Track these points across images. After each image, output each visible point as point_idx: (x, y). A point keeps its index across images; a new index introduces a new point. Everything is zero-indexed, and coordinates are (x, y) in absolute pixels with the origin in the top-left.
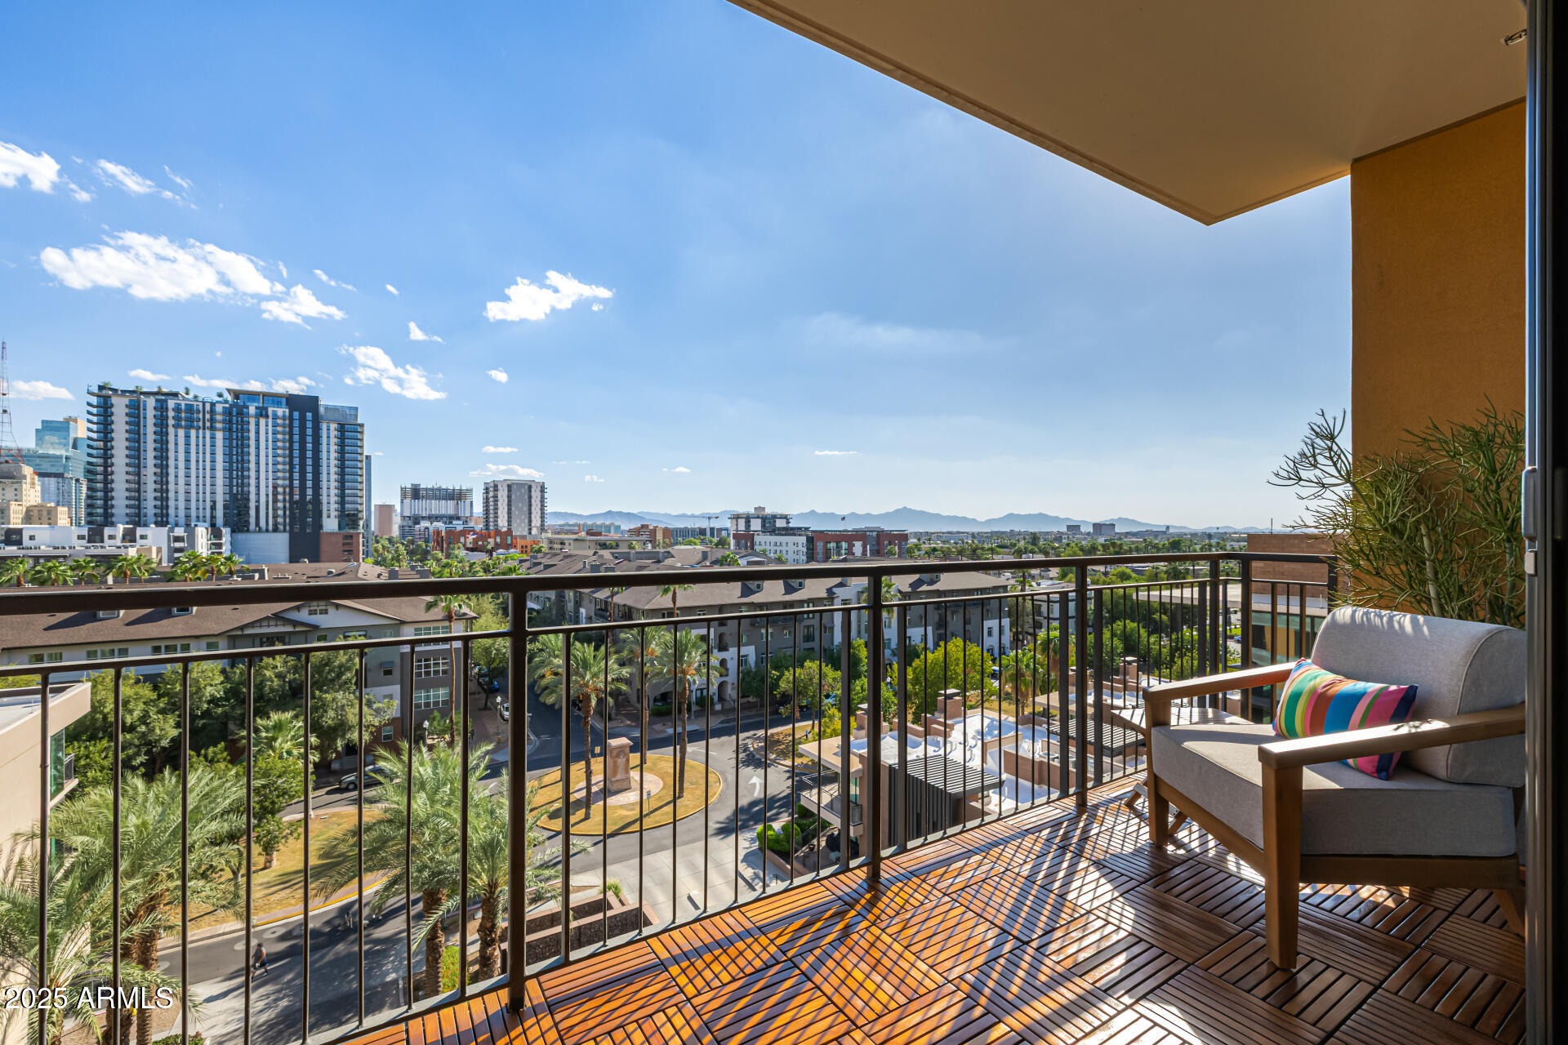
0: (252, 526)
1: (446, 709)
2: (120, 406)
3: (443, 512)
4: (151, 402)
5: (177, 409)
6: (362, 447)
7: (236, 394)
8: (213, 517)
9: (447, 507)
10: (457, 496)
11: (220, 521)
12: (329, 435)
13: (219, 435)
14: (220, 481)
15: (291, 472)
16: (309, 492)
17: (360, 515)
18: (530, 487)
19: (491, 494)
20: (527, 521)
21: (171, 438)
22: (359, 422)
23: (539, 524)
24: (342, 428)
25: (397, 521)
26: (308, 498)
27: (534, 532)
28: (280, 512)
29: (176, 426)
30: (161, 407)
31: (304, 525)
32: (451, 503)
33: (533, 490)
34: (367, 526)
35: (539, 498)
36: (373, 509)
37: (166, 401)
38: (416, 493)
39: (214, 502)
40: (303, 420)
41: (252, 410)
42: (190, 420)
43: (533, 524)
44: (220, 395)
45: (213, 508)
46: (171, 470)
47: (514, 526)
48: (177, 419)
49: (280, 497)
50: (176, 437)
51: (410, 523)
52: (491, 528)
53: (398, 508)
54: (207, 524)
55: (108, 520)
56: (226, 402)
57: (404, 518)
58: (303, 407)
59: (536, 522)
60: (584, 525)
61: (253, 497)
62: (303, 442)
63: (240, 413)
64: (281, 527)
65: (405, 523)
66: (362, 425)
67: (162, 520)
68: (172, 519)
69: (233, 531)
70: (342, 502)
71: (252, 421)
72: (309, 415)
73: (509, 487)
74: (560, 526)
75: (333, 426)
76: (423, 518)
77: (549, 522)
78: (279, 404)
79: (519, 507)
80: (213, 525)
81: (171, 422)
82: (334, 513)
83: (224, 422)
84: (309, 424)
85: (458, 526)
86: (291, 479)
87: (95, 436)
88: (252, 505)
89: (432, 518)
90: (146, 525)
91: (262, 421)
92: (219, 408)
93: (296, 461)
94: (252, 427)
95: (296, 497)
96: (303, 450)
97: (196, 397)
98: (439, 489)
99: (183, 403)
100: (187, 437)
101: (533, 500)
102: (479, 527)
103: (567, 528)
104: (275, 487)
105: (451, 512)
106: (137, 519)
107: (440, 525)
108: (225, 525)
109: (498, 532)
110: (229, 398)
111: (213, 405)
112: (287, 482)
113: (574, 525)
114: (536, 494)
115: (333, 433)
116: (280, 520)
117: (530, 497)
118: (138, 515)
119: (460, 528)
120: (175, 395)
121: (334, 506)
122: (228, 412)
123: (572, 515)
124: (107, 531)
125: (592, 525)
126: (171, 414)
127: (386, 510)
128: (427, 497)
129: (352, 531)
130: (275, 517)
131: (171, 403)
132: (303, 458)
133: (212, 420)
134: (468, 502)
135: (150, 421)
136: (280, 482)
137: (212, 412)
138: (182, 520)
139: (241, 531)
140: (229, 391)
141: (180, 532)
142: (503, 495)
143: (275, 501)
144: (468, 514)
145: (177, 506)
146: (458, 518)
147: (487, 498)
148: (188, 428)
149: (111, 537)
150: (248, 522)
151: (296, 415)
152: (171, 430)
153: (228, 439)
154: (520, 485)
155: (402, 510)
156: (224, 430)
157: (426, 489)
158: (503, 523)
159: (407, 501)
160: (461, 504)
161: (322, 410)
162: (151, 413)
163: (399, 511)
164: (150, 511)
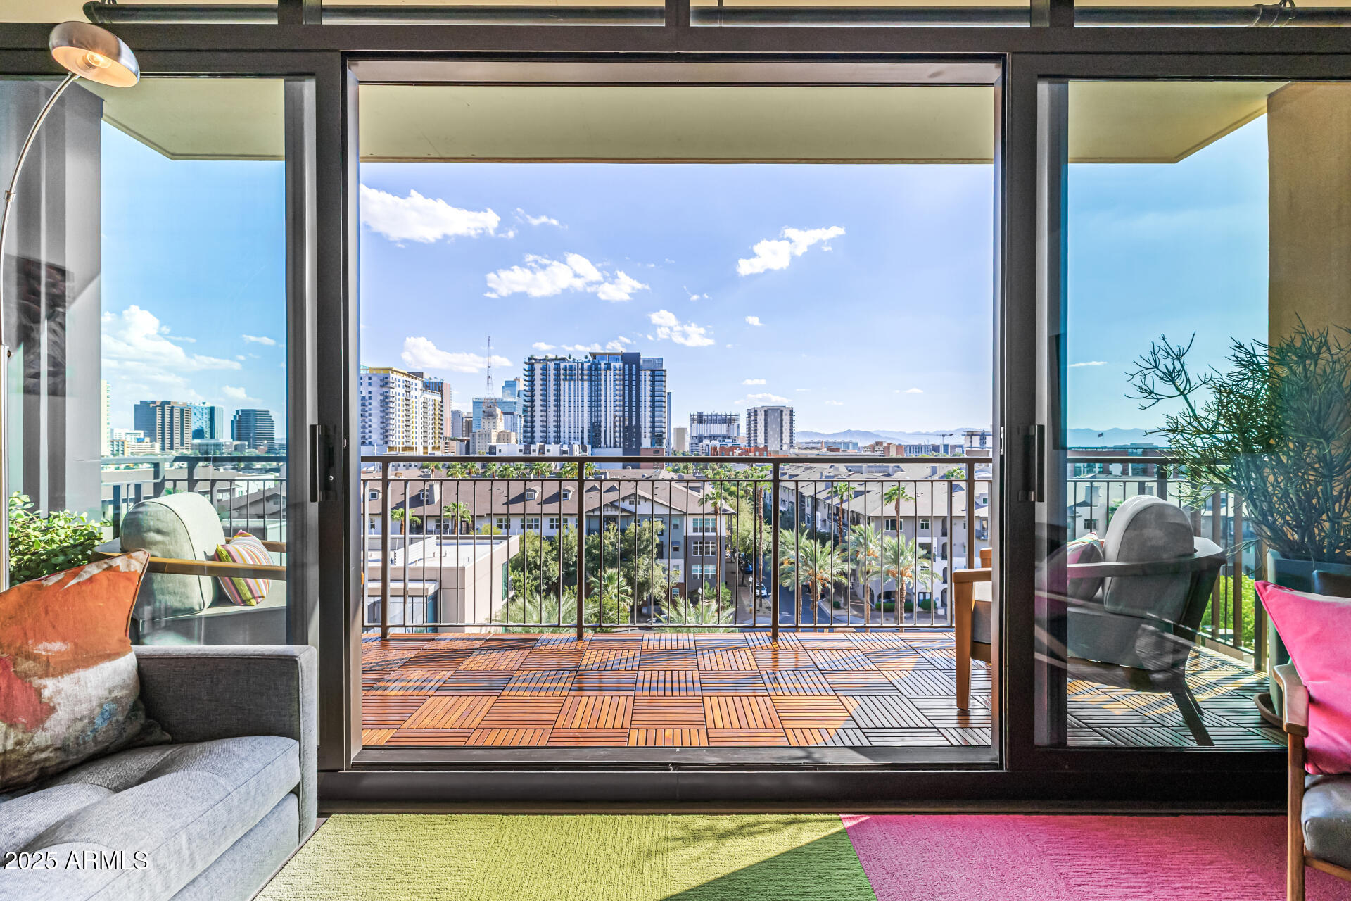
0: (603, 444)
2: (538, 367)
3: (719, 433)
4: (552, 365)
5: (565, 369)
6: (665, 386)
7: (594, 355)
8: (582, 438)
9: (721, 429)
10: (729, 420)
11: (586, 441)
12: (646, 376)
13: (586, 384)
14: (586, 414)
15: (624, 406)
16: (634, 419)
17: (664, 436)
18: (782, 411)
19: (752, 418)
20: (779, 439)
21: (562, 387)
22: (664, 368)
23: (788, 442)
24: (653, 374)
25: (688, 440)
26: (634, 424)
27: (785, 448)
28: (618, 434)
29: (564, 380)
30: (557, 369)
31: (631, 442)
32: (724, 426)
33: (784, 414)
34: (669, 444)
35: (789, 421)
36: (672, 431)
37: (559, 364)
38: (700, 419)
39: (583, 428)
40: (630, 370)
41: (603, 366)
42: (571, 375)
43: (784, 442)
44: (586, 357)
45: (582, 432)
46: (562, 408)
47: (768, 445)
48: (565, 375)
49: (618, 424)
50: (564, 385)
51: (697, 442)
52: (752, 445)
53: (689, 430)
54: (579, 443)
55: (533, 442)
56: (589, 361)
57: (692, 437)
58: (630, 359)
59: (786, 440)
60: (826, 443)
61: (603, 424)
62: (630, 385)
63: (597, 369)
64: (618, 444)
65: (693, 442)
66: (665, 371)
67: (557, 442)
68: (562, 440)
69: (592, 447)
70: (653, 427)
71: (603, 373)
72: (634, 366)
73: (766, 412)
74: (806, 443)
75: (648, 373)
76: (705, 437)
77: (796, 440)
78: (617, 360)
79: (774, 427)
80: (582, 443)
81: (562, 377)
82: (648, 435)
83: (588, 375)
84: (634, 373)
85: (729, 443)
86: (624, 411)
87: (527, 388)
88: (603, 429)
89: (711, 437)
90: (550, 443)
91: (608, 372)
92: (586, 366)
93: (627, 399)
94: (603, 377)
95: (627, 424)
96: (630, 391)
97: (574, 360)
98: (716, 416)
99: (568, 364)
100: (570, 386)
101: (784, 422)
102: (744, 444)
103: (812, 445)
104: (615, 417)
105: (724, 433)
106: (546, 441)
107: (716, 443)
108: (589, 443)
109: (757, 448)
110: (590, 358)
111: (582, 364)
112: (621, 414)
113: (817, 443)
114: (786, 417)
115: (648, 378)
116: (618, 439)
117: (782, 420)
118: (546, 437)
119: (730, 445)
120: (563, 359)
121: (648, 430)
122: (590, 368)
123: (817, 434)
124: (532, 447)
125: (833, 443)
126: (562, 372)
127: (681, 432)
128: (707, 422)
129: (659, 447)
130: (615, 437)
131: (562, 365)
132: (630, 396)
133: (582, 374)
134: (736, 424)
135: (552, 377)
136: (618, 413)
137: (582, 369)
138: (567, 441)
139: (597, 447)
140: (590, 353)
141: (565, 447)
142: (761, 417)
143: (615, 427)
144: (736, 434)
145: (564, 430)
146: (729, 437)
147: (750, 422)
148: (570, 380)
149: (534, 451)
150: (600, 441)
151: (627, 366)
152: (562, 382)
153: (591, 386)
154: (774, 410)
155: (691, 432)
156: (588, 380)
157: (707, 416)
158: (761, 441)
159: (695, 425)
160: (731, 426)
161: (641, 362)
162: (552, 372)
163: (689, 432)
164: (552, 434)
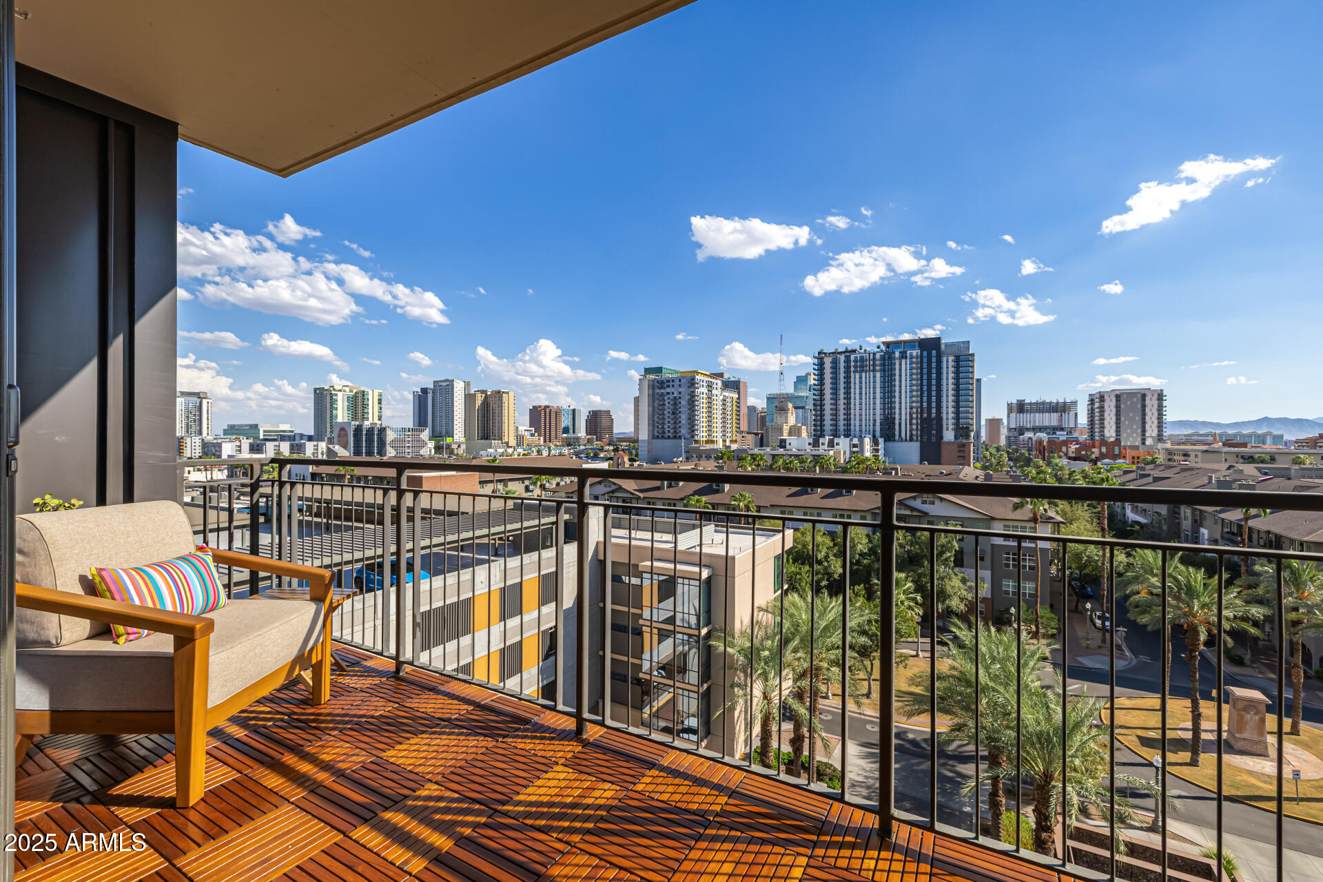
0: (897, 438)
1: (1032, 601)
2: (828, 361)
3: (1047, 424)
4: (842, 358)
5: (856, 361)
6: (973, 372)
7: (888, 344)
8: (874, 431)
9: (1051, 419)
10: (1062, 408)
11: (878, 434)
12: (948, 363)
13: (878, 374)
14: (878, 406)
15: (922, 397)
16: (934, 411)
17: (971, 428)
18: (1144, 396)
19: (1097, 405)
20: (1139, 431)
21: (852, 380)
22: (970, 352)
23: (1155, 433)
24: (957, 360)
25: (1004, 432)
26: (933, 415)
27: (1149, 442)
28: (914, 427)
29: (855, 372)
30: (848, 361)
31: (930, 435)
32: (1055, 416)
33: (1147, 399)
34: (978, 436)
35: (1156, 406)
36: (983, 423)
37: (850, 356)
38: (1021, 407)
39: (875, 420)
40: (930, 357)
41: (897, 354)
42: (862, 366)
43: (1147, 434)
44: (878, 347)
45: (874, 425)
46: (852, 401)
47: (1124, 435)
48: (855, 367)
49: (914, 416)
50: (855, 377)
51: (1016, 434)
52: (1097, 438)
53: (1005, 422)
54: (871, 436)
55: (823, 436)
56: (882, 351)
57: (1010, 429)
58: (929, 346)
59: (1152, 431)
60: (1221, 435)
61: (897, 416)
62: (929, 374)
63: (890, 358)
64: (915, 438)
65: (1011, 434)
66: (973, 355)
67: (847, 434)
68: (852, 433)
69: (885, 441)
70: (957, 418)
71: (897, 362)
72: (934, 352)
73: (1118, 397)
74: (1185, 435)
75: (951, 358)
76: (1028, 429)
77: (1167, 432)
78: (913, 348)
79: (1133, 416)
80: (874, 436)
81: (852, 369)
82: (951, 427)
83: (881, 365)
84: (934, 360)
85: (1062, 436)
86: (922, 402)
87: (816, 382)
88: (897, 422)
89: (1035, 429)
90: (839, 437)
91: (903, 361)
92: (878, 356)
93: (925, 388)
94: (897, 367)
95: (925, 415)
96: (929, 379)
97: (865, 350)
98: (1043, 403)
99: (858, 356)
100: (861, 378)
101: (1147, 410)
102: (1084, 437)
103: (1196, 438)
104: (911, 408)
105: (1055, 423)
106: (836, 434)
107: (1043, 436)
108: (881, 437)
109: (1104, 442)
110: (883, 347)
111: (874, 354)
112: (919, 404)
113: (1207, 435)
114: (1151, 403)
115: (951, 364)
116: (914, 432)
117: (1144, 406)
118: (836, 430)
119: (1063, 438)
120: (854, 351)
121: (951, 421)
122: (883, 358)
123: (1205, 424)
124: (821, 440)
125: (1235, 435)
126: (852, 364)
127: (994, 424)
128: (1031, 411)
129: (964, 441)
130: (911, 431)
131: (852, 357)
132: (929, 385)
133: (874, 365)
134: (1072, 413)
135: (842, 370)
136: (914, 405)
137: (874, 359)
138: (858, 433)
139: (890, 440)
140: (883, 343)
141: (856, 441)
142: (1110, 406)
143: (911, 419)
144: (1072, 425)
145: (855, 424)
146: (1062, 429)
147: (1092, 410)
148: (861, 372)
149: (823, 444)
150: (894, 434)
151: (925, 353)
152: (852, 375)
153: (883, 377)
154: (1131, 394)
155: (1008, 423)
156: (880, 371)
157: (1031, 404)
158: (1110, 433)
159: (1013, 415)
160: (1065, 416)
161: (943, 347)
162: (842, 365)
163: (1006, 424)
164: (842, 428)
